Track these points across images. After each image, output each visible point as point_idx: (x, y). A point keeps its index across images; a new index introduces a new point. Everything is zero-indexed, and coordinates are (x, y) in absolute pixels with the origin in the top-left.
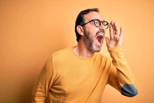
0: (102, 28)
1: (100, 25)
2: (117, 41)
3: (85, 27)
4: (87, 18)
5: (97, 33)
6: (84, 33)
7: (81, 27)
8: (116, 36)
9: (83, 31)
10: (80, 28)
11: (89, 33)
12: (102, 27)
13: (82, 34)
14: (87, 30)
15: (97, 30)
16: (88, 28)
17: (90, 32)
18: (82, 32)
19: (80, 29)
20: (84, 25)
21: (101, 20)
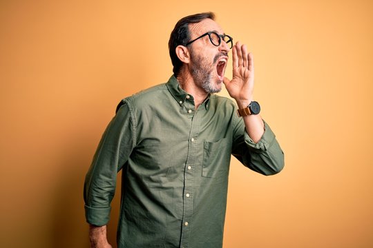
0: (223, 49)
1: (219, 42)
2: (245, 78)
3: (191, 48)
4: (195, 30)
5: (217, 57)
6: (192, 58)
7: (185, 48)
8: (243, 69)
9: (188, 54)
10: (183, 50)
11: (200, 59)
12: (223, 46)
13: (187, 61)
14: (197, 52)
15: (215, 51)
16: (198, 48)
17: (201, 57)
18: (186, 56)
19: (181, 52)
20: (189, 44)
21: (220, 33)
